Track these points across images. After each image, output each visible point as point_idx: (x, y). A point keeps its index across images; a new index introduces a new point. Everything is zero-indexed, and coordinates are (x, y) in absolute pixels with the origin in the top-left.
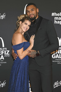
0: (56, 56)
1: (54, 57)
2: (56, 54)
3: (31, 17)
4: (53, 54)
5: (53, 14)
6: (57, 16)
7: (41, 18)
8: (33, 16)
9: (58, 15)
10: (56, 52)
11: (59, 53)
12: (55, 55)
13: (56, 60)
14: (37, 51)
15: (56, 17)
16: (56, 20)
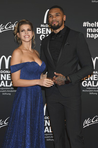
2: (88, 81)
4: (83, 80)
6: (91, 27)
9: (92, 25)
10: (87, 78)
11: (92, 79)
13: (88, 90)
15: (89, 27)
16: (89, 33)
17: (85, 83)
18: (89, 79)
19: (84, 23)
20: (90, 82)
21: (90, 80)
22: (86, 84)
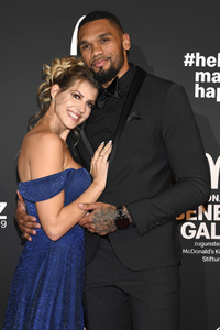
0: (197, 229)
1: (189, 234)
2: (197, 223)
3: (97, 70)
4: (185, 220)
5: (189, 59)
6: (206, 69)
7: (138, 74)
8: (107, 66)
9: (210, 61)
10: (197, 215)
11: (209, 218)
12: (193, 226)
13: (199, 248)
14: (119, 208)
15: (201, 69)
16: (201, 84)
17: (188, 228)
18: (200, 218)
19: (187, 56)
20: (203, 225)
21: (205, 219)
22: (193, 232)
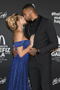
1: (53, 55)
2: (55, 52)
4: (52, 52)
5: (53, 14)
9: (58, 14)
11: (58, 51)
13: (56, 58)
16: (56, 20)
20: (57, 53)
